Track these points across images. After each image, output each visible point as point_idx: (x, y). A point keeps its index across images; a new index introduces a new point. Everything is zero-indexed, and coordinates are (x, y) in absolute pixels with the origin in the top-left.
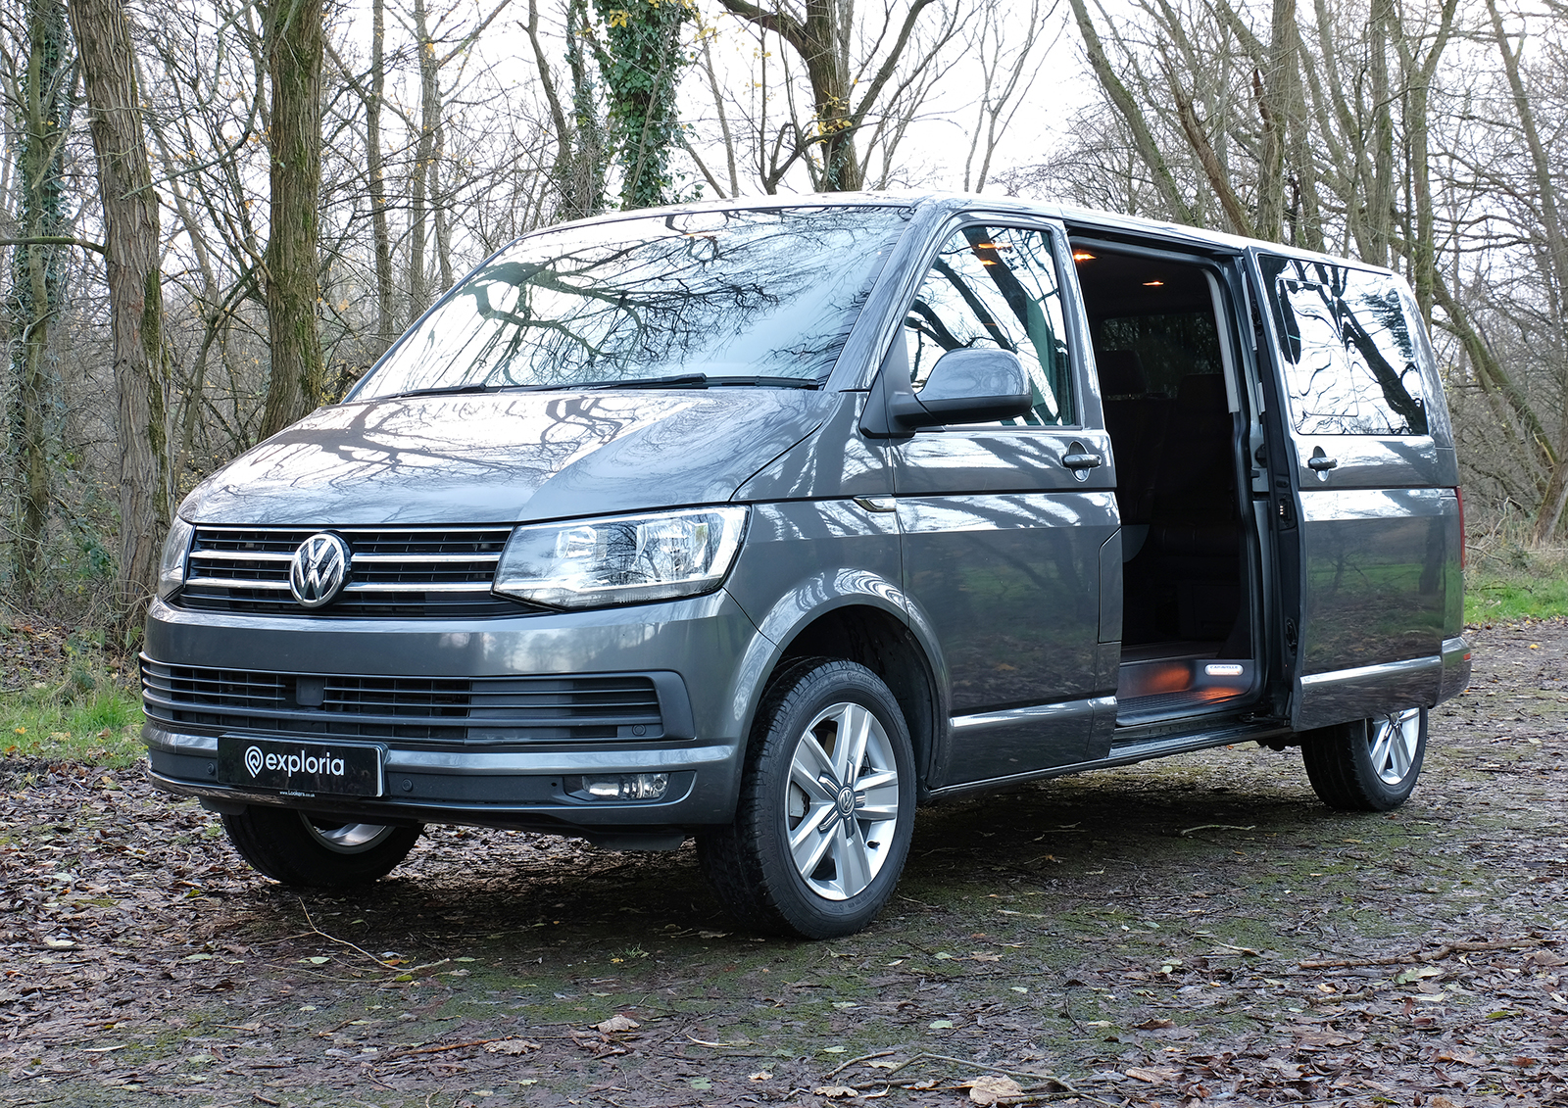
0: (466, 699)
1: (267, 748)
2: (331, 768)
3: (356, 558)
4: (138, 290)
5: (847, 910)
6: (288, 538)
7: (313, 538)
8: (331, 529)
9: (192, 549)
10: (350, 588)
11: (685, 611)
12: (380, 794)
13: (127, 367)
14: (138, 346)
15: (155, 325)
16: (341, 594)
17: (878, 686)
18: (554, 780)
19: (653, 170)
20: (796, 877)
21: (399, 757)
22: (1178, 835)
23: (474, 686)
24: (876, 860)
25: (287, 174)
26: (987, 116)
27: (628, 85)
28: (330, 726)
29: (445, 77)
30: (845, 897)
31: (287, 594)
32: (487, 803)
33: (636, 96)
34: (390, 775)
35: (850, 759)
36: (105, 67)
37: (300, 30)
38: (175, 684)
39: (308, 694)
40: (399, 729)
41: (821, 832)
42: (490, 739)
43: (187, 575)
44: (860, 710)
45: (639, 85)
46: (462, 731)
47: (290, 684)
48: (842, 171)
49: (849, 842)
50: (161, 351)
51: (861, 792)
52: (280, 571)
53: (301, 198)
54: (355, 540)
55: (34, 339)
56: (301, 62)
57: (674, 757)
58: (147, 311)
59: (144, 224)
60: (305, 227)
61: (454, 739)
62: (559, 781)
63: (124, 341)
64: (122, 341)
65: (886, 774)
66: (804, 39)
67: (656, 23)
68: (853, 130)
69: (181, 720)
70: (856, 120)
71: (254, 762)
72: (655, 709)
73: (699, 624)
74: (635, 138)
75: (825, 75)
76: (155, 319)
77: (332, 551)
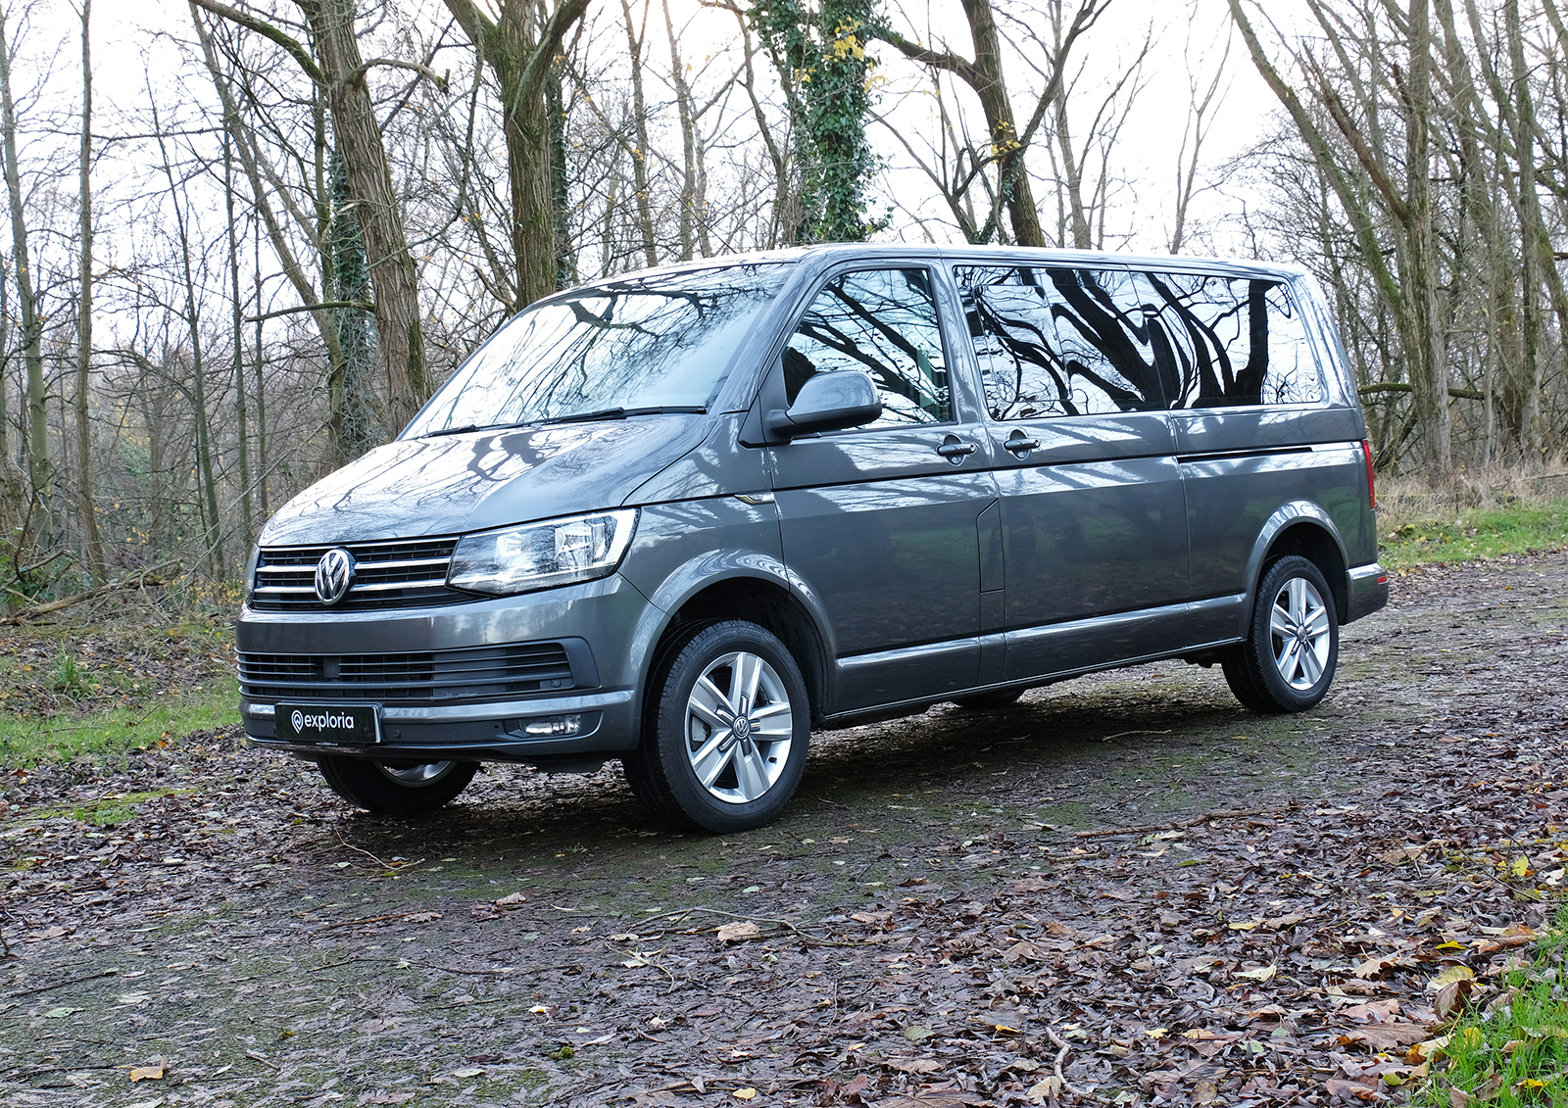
0: (430, 667)
1: (305, 711)
2: (345, 724)
3: (359, 566)
4: (403, 340)
5: (747, 810)
6: (313, 555)
7: (327, 555)
8: (342, 545)
9: (258, 566)
10: (356, 589)
11: (591, 590)
12: (378, 741)
13: (399, 403)
14: (407, 386)
15: (419, 368)
16: (349, 594)
17: (767, 638)
18: (496, 723)
19: (848, 199)
20: (698, 787)
21: (391, 713)
22: (1101, 741)
23: (436, 657)
24: (774, 773)
25: (527, 232)
26: (1195, 115)
27: (822, 128)
28: (344, 692)
29: (705, 125)
30: (745, 800)
31: (313, 595)
32: (451, 743)
33: (829, 137)
34: (385, 727)
35: (744, 694)
36: (363, 160)
37: (528, 112)
38: (249, 667)
39: (332, 670)
40: (388, 692)
41: (721, 752)
42: (449, 696)
43: (255, 586)
44: (751, 657)
45: (830, 127)
46: (429, 690)
47: (319, 664)
48: (1016, 185)
49: (748, 759)
50: (425, 388)
51: (756, 720)
52: (307, 579)
53: (539, 251)
54: (358, 553)
55: (334, 384)
56: (530, 138)
57: (590, 701)
58: (412, 357)
59: (404, 285)
60: (544, 274)
61: (421, 696)
62: (500, 724)
63: (396, 382)
64: (393, 383)
65: (781, 704)
66: (974, 74)
67: (841, 74)
68: (1023, 149)
69: (255, 693)
70: (1025, 141)
71: (298, 721)
72: (566, 667)
73: (602, 600)
74: (831, 173)
75: (994, 103)
76: (418, 362)
77: (340, 562)
